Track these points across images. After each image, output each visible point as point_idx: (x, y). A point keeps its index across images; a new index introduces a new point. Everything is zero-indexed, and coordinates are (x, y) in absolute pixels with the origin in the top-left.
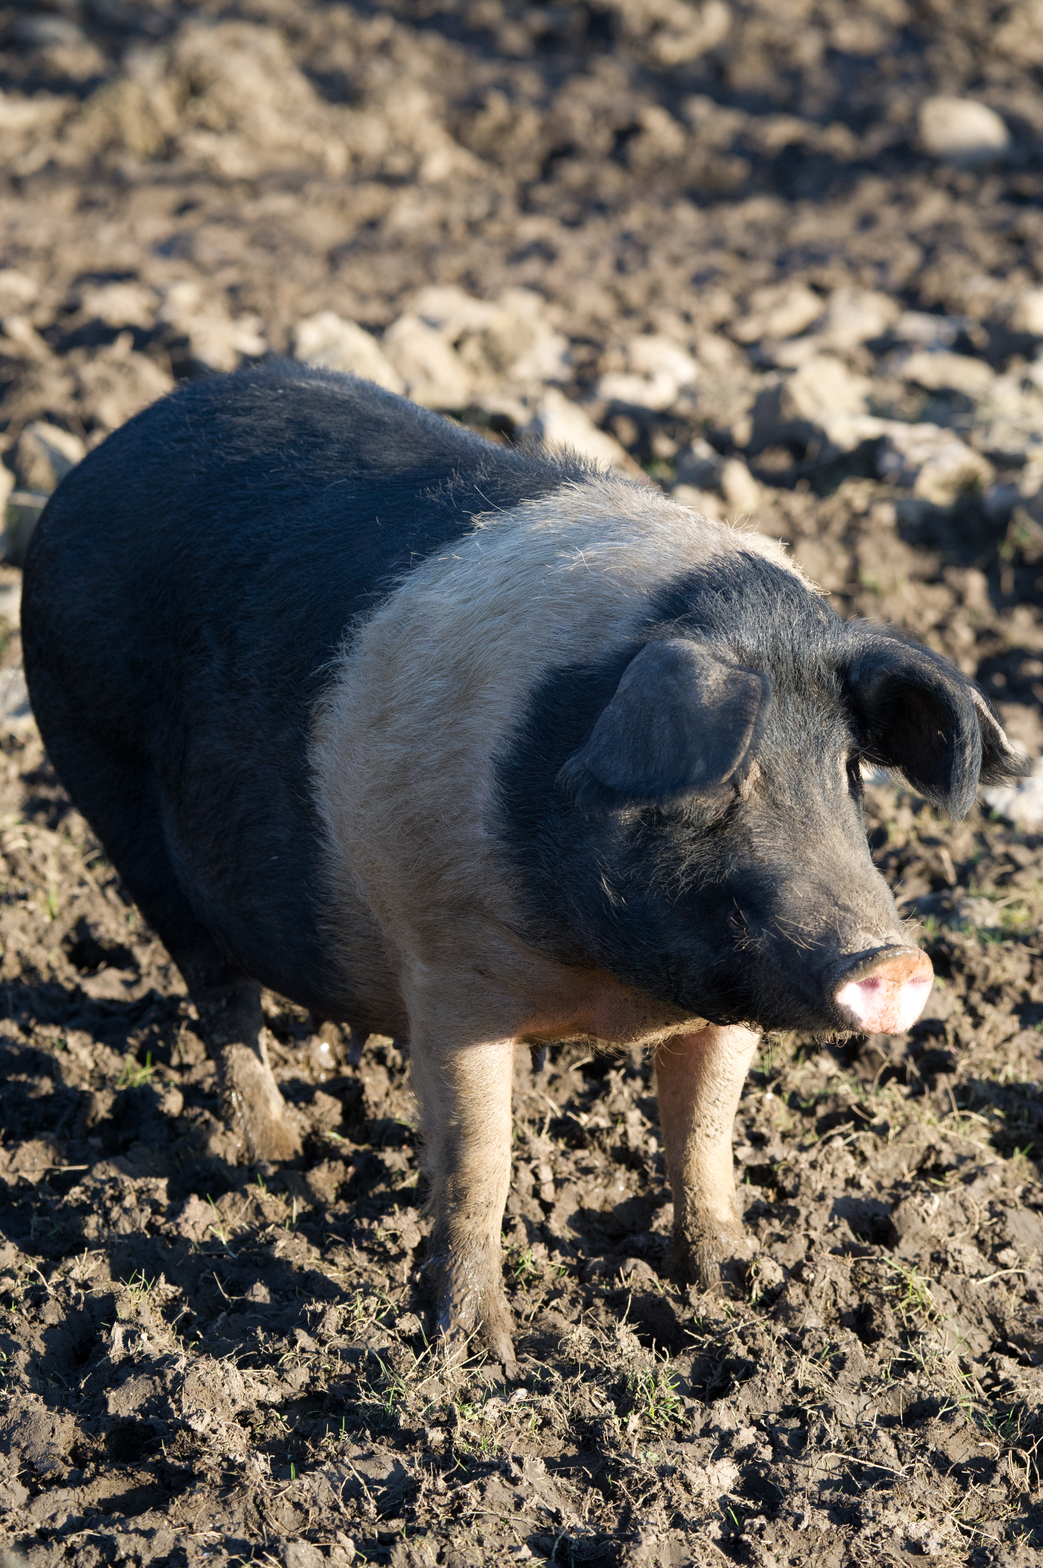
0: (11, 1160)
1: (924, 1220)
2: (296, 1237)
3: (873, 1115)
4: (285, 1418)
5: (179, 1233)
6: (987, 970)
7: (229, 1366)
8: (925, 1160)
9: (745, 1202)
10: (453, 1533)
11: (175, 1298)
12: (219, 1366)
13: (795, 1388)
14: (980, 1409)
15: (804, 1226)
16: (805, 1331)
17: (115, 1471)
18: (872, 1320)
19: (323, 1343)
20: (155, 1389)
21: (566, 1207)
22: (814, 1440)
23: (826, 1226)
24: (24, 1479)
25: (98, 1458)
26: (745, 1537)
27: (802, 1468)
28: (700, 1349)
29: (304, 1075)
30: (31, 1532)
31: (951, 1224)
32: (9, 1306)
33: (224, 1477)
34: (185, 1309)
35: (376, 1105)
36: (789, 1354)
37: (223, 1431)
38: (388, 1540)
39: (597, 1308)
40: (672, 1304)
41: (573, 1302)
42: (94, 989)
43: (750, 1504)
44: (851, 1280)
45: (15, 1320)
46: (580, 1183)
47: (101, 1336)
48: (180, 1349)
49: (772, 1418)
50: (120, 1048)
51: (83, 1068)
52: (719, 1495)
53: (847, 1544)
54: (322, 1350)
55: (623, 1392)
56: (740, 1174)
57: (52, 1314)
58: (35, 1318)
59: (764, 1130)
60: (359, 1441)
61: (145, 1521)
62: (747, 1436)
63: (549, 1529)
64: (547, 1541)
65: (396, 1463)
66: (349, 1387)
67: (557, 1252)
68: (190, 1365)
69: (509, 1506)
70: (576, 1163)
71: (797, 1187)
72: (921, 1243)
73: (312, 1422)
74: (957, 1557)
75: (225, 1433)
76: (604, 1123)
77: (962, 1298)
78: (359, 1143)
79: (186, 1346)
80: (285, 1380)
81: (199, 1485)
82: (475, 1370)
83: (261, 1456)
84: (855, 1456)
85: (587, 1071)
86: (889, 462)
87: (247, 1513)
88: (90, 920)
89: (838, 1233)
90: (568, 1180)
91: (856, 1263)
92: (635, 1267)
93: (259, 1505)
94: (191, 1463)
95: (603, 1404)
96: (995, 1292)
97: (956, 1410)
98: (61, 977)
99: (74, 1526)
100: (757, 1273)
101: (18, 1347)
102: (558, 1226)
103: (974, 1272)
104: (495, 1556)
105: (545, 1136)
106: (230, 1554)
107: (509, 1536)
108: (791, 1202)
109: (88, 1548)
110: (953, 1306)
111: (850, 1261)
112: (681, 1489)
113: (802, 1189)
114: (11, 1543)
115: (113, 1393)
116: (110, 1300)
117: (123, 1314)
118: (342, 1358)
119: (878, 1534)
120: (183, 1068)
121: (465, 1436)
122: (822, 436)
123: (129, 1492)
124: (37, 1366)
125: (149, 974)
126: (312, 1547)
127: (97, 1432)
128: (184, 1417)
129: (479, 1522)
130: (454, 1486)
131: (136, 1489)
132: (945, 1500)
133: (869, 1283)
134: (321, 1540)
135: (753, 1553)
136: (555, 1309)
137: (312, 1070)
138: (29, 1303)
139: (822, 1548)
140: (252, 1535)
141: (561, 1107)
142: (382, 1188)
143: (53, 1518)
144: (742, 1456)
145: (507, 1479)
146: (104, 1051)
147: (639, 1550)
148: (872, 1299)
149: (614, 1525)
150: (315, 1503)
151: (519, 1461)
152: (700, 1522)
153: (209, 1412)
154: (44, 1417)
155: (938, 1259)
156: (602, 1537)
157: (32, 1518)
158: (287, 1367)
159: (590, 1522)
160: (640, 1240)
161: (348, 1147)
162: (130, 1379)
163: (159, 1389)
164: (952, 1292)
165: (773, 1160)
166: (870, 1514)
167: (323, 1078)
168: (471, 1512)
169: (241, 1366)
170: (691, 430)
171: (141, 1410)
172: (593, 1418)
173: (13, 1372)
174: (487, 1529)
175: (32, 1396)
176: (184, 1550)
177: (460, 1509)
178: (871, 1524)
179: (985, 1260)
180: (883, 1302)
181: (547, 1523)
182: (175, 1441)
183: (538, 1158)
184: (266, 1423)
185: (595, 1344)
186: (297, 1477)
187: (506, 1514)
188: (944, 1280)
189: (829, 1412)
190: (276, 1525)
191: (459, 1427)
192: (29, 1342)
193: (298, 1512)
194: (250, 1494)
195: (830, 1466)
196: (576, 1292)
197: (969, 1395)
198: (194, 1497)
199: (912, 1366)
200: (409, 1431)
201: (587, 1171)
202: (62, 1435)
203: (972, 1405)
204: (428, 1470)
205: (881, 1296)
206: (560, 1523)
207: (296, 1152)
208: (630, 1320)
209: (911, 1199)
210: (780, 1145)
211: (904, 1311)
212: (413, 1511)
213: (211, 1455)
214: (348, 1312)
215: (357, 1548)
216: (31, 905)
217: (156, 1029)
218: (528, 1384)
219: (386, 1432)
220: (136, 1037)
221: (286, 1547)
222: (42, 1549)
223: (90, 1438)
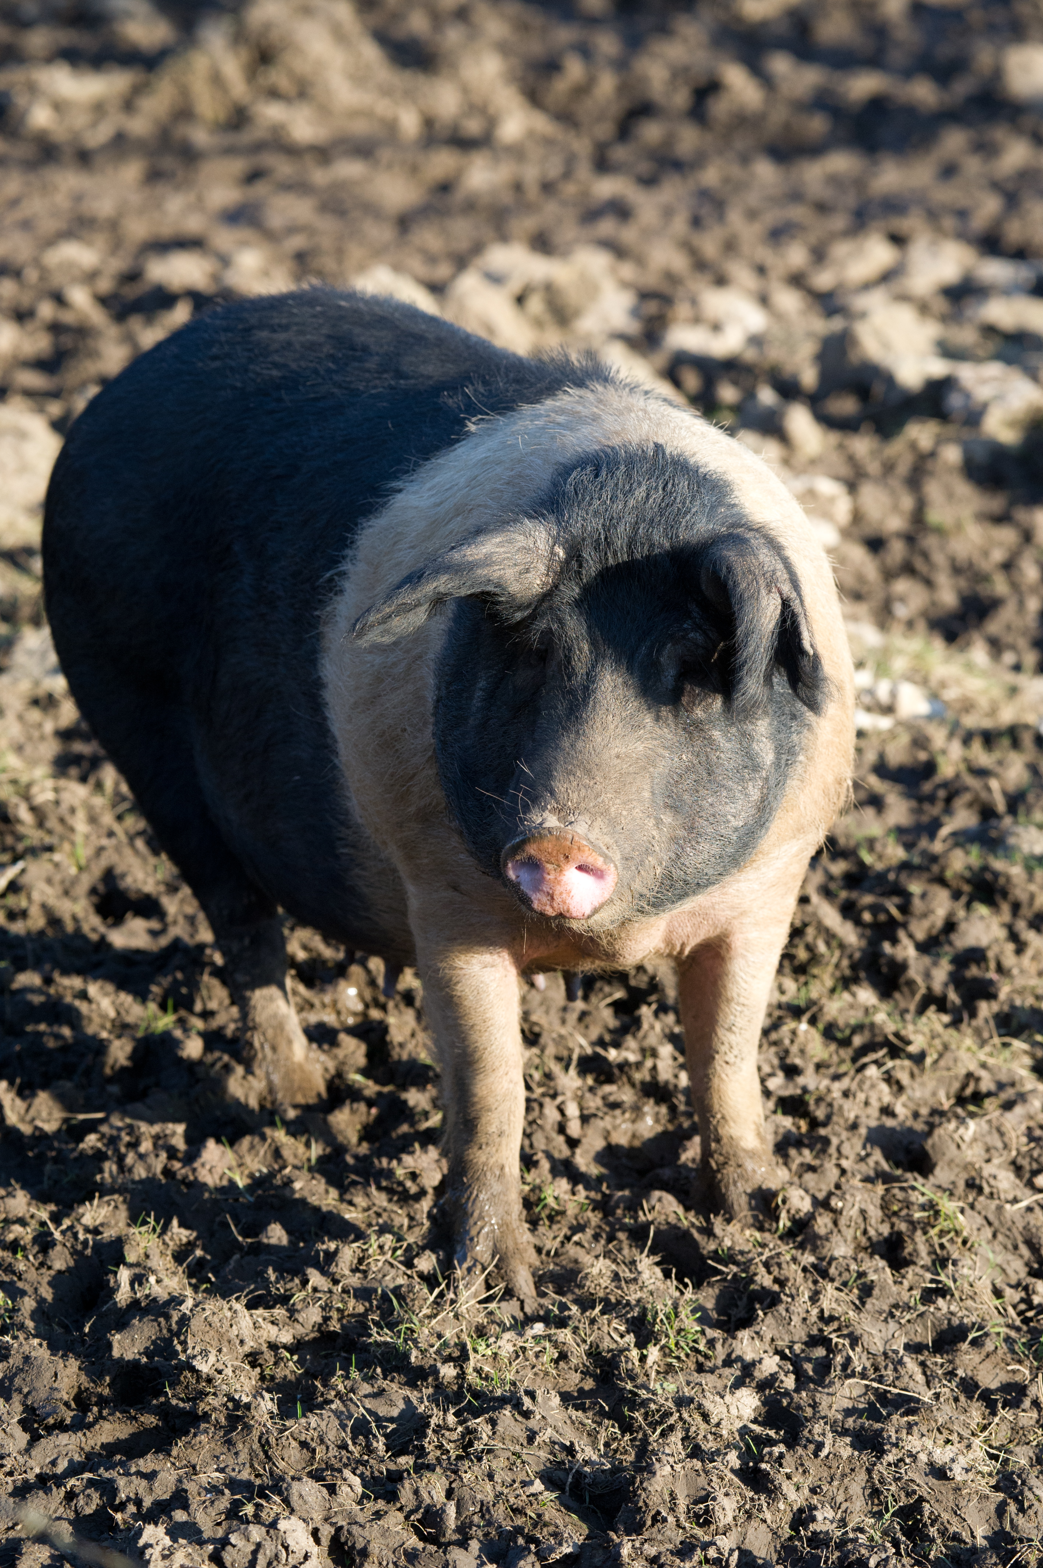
0: (27, 1110)
1: (959, 1147)
2: (313, 1178)
3: (909, 1043)
4: (295, 1358)
5: (196, 1178)
6: (1032, 897)
7: (238, 1306)
8: (964, 1087)
9: (776, 1133)
10: (463, 1469)
11: (189, 1243)
12: (226, 1306)
13: (821, 1317)
14: (1013, 1334)
15: (835, 1155)
16: (833, 1259)
17: (118, 1414)
18: (904, 1248)
19: (336, 1282)
20: (161, 1331)
21: (594, 1143)
22: (839, 1368)
23: (859, 1155)
24: (24, 1424)
25: (102, 1402)
26: (763, 1466)
27: (825, 1397)
28: (725, 1280)
29: (329, 1018)
30: (31, 1477)
31: (988, 1150)
32: (15, 1253)
33: (229, 1417)
34: (199, 1253)
35: (401, 1045)
36: (815, 1282)
37: (229, 1371)
38: (396, 1477)
39: (621, 1241)
40: (696, 1235)
41: (596, 1237)
42: (119, 939)
43: (772, 1433)
44: (882, 1208)
45: (21, 1266)
46: (608, 1118)
47: (109, 1281)
48: (189, 1292)
49: (797, 1348)
50: (142, 996)
51: (104, 1016)
52: (738, 1424)
53: (869, 1471)
54: (334, 1289)
55: (643, 1324)
56: (771, 1104)
57: (60, 1260)
58: (42, 1264)
59: (798, 1061)
60: (369, 1379)
61: (146, 1464)
62: (770, 1365)
63: (563, 1462)
64: (561, 1474)
65: (407, 1400)
66: (361, 1324)
67: (580, 1187)
68: (196, 1306)
69: (521, 1440)
70: (604, 1098)
71: (829, 1117)
72: (956, 1170)
73: (324, 1362)
74: (983, 1482)
75: (230, 1374)
76: (632, 1057)
77: (996, 1223)
78: (383, 1084)
79: (195, 1288)
80: (296, 1320)
81: (203, 1426)
82: (492, 1306)
83: (267, 1396)
84: (880, 1382)
85: (618, 1007)
86: (955, 401)
87: (252, 1453)
88: (118, 870)
89: (871, 1161)
90: (595, 1115)
91: (887, 1190)
92: (660, 1200)
93: (265, 1445)
94: (195, 1404)
95: (622, 1336)
96: (1030, 1217)
97: (986, 1335)
98: (86, 928)
99: (74, 1470)
100: (784, 1202)
101: (23, 1293)
102: (584, 1161)
103: (1010, 1197)
104: (506, 1491)
105: (572, 1071)
106: (233, 1494)
107: (522, 1470)
108: (822, 1132)
109: (88, 1491)
110: (988, 1232)
111: (880, 1189)
112: (698, 1418)
113: (835, 1118)
114: (10, 1488)
115: (118, 1337)
116: (119, 1243)
117: (131, 1256)
118: (355, 1297)
119: (901, 1460)
120: (207, 1015)
121: (478, 1371)
122: (888, 379)
123: (132, 1435)
124: (44, 1312)
125: (175, 922)
126: (316, 1485)
127: (101, 1377)
128: (188, 1357)
129: (490, 1457)
130: (465, 1421)
131: (140, 1433)
132: (973, 1426)
133: (901, 1210)
134: (328, 1478)
135: (772, 1482)
136: (577, 1244)
137: (338, 1013)
138: (36, 1249)
139: (844, 1475)
140: (257, 1476)
141: (593, 1044)
142: (405, 1128)
143: (54, 1463)
144: (763, 1386)
145: (519, 1413)
146: (126, 999)
147: (653, 1480)
148: (903, 1227)
149: (631, 1458)
150: (322, 1441)
151: (531, 1394)
152: (718, 1452)
153: (214, 1352)
154: (46, 1361)
155: (973, 1186)
156: (617, 1469)
157: (32, 1463)
158: (299, 1307)
159: (605, 1455)
160: (666, 1173)
161: (371, 1088)
162: (135, 1322)
163: (165, 1331)
164: (986, 1218)
165: (805, 1090)
166: (894, 1440)
167: (351, 1021)
168: (482, 1447)
169: (250, 1306)
170: (756, 378)
171: (147, 1352)
172: (612, 1350)
173: (18, 1319)
174: (499, 1464)
175: (36, 1341)
176: (186, 1491)
177: (471, 1444)
178: (894, 1450)
179: (1021, 1185)
180: (914, 1229)
181: (562, 1456)
182: (179, 1383)
183: (563, 1094)
184: (276, 1364)
185: (616, 1277)
186: (304, 1415)
187: (518, 1448)
188: (978, 1206)
189: (855, 1340)
190: (282, 1465)
191: (472, 1363)
192: (36, 1289)
193: (305, 1451)
194: (255, 1434)
195: (855, 1394)
196: (599, 1227)
197: (1001, 1320)
198: (198, 1438)
199: (943, 1292)
200: (421, 1368)
201: (615, 1106)
202: (66, 1380)
203: (1003, 1330)
204: (438, 1405)
205: (913, 1225)
206: (573, 1456)
207: (319, 1095)
208: (653, 1252)
209: (946, 1125)
210: (814, 1076)
211: (936, 1239)
212: (423, 1447)
213: (215, 1394)
214: (363, 1250)
215: (365, 1485)
216: (57, 857)
217: (179, 976)
218: (546, 1319)
219: (398, 1370)
220: (159, 984)
221: (289, 1485)
222: (41, 1493)
223: (94, 1382)
